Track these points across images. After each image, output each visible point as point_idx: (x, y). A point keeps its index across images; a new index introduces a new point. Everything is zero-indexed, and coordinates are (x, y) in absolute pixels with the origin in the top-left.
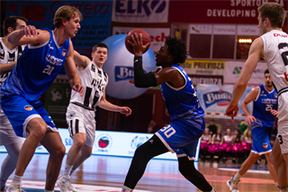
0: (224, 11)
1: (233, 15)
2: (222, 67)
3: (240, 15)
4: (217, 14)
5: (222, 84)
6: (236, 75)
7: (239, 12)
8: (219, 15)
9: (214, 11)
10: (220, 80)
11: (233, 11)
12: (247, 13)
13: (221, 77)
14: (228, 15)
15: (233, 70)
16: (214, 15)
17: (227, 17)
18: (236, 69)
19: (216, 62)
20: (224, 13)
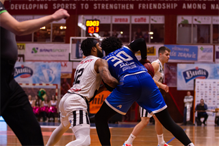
0: (23, 5)
1: (31, 8)
2: (23, 48)
3: (36, 8)
4: (18, 7)
5: (24, 61)
6: (34, 54)
7: (35, 6)
8: (20, 8)
9: (16, 5)
10: (22, 58)
11: (30, 5)
12: (41, 7)
13: (23, 56)
14: (27, 8)
15: (31, 50)
16: (16, 8)
17: (25, 10)
18: (34, 49)
19: (19, 44)
20: (23, 6)
